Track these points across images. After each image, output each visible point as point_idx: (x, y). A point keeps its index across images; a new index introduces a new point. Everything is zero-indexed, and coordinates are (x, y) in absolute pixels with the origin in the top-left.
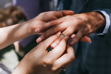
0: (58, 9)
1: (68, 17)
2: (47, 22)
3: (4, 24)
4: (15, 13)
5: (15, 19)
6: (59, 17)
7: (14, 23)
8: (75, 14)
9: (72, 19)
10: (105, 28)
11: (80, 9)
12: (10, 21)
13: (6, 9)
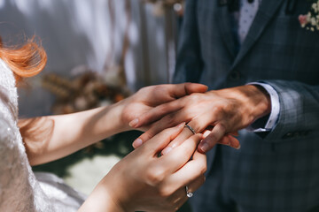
0: (178, 79)
1: (194, 97)
2: (154, 106)
3: (69, 108)
4: (91, 87)
5: (92, 98)
6: (177, 96)
7: (91, 106)
8: (209, 90)
9: (204, 101)
10: (270, 118)
11: (221, 79)
12: (81, 102)
13: (73, 78)
